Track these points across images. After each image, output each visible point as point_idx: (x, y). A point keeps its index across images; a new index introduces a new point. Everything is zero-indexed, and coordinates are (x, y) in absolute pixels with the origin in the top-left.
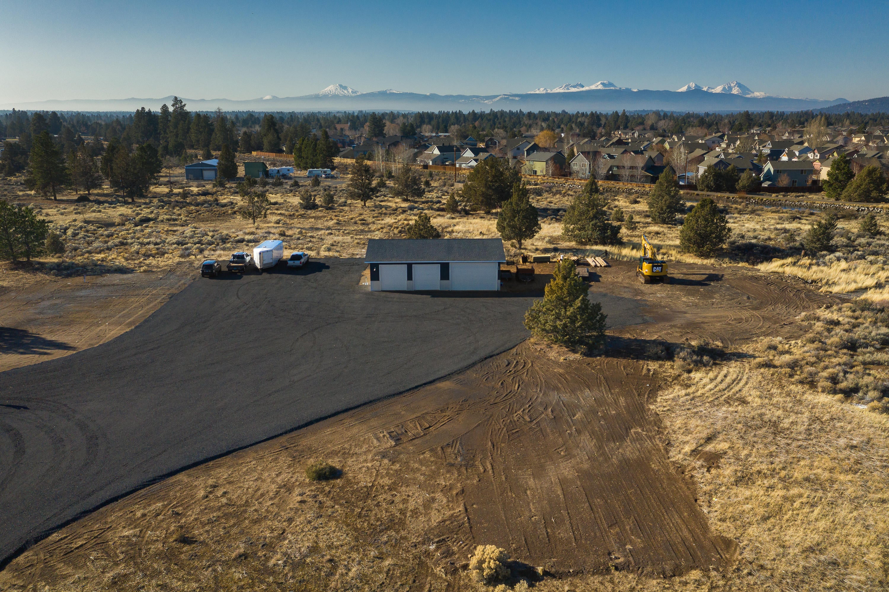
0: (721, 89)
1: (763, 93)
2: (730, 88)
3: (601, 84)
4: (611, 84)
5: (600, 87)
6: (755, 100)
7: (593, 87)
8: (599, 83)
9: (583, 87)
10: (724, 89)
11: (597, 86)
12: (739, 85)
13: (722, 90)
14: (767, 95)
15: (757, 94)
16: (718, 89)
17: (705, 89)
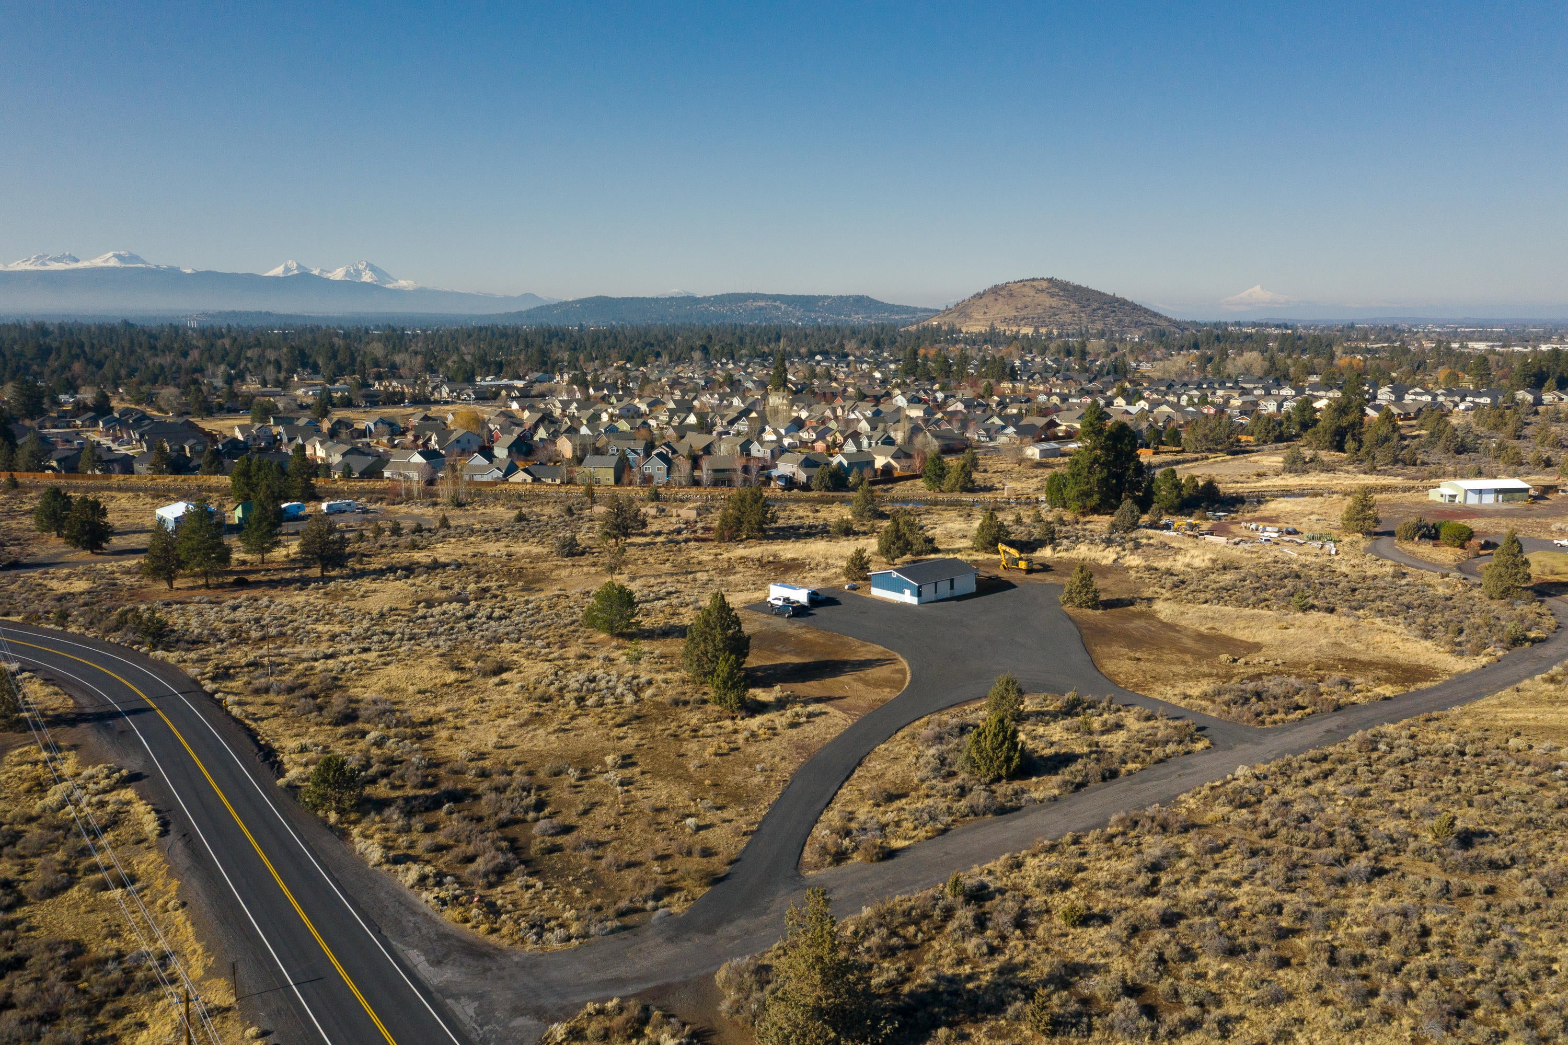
0: (344, 273)
1: (411, 282)
2: (358, 273)
3: (115, 256)
4: (135, 258)
5: (113, 263)
6: (399, 293)
7: (98, 262)
8: (111, 254)
9: (77, 261)
10: (348, 273)
11: (106, 260)
12: (372, 268)
13: (346, 275)
14: (419, 285)
15: (403, 283)
16: (338, 274)
17: (316, 272)
